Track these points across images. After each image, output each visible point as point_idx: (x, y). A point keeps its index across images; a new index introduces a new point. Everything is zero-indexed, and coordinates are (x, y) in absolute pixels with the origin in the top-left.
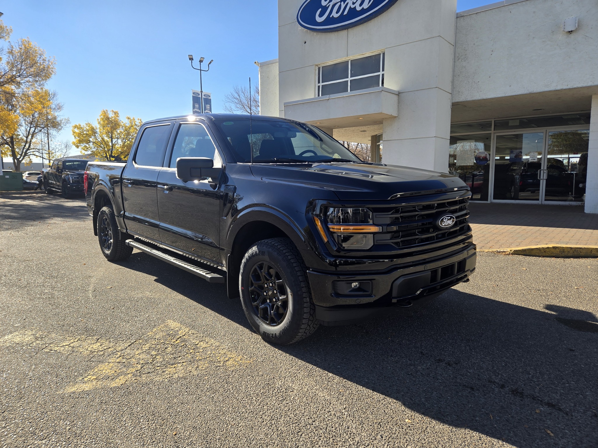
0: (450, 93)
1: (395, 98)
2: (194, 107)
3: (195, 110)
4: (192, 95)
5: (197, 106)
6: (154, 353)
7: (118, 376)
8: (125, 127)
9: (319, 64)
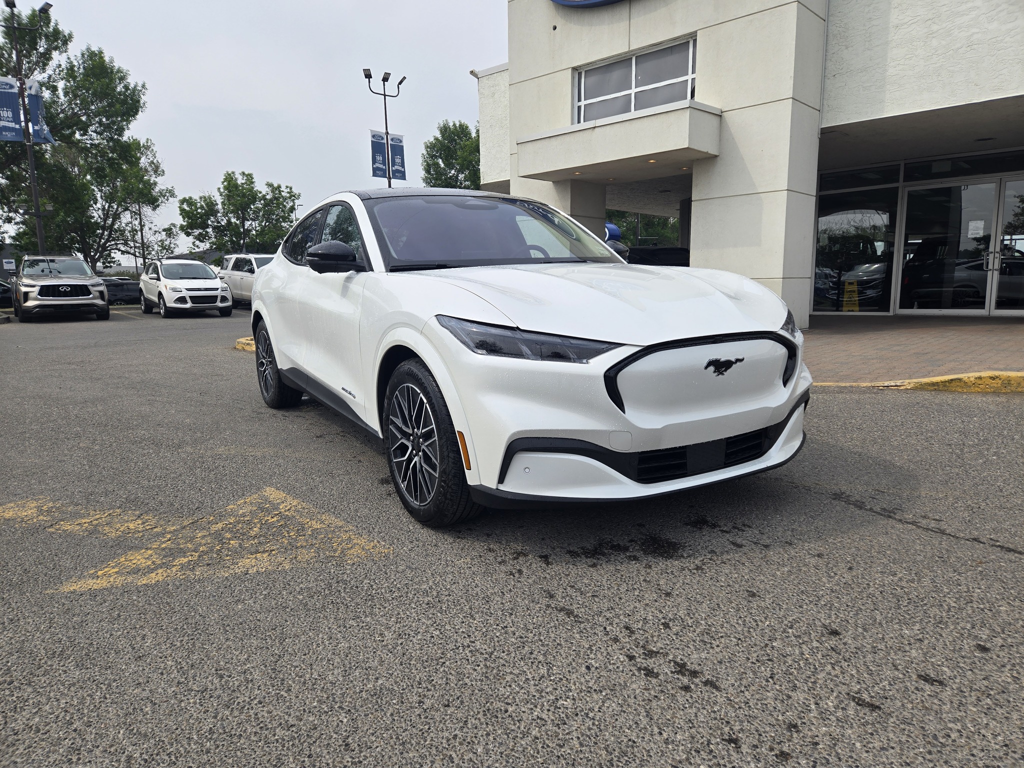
0: (817, 110)
1: (715, 121)
2: (374, 161)
3: (377, 165)
4: (369, 140)
5: (379, 158)
6: (228, 535)
7: (156, 569)
8: (265, 199)
9: (580, 67)
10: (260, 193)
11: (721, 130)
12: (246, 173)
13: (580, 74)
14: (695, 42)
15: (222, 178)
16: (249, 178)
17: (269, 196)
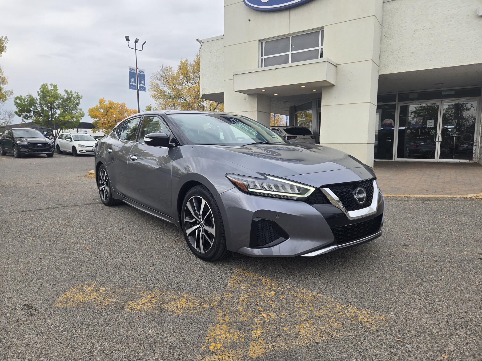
0: (378, 66)
1: (335, 68)
2: (130, 81)
3: (132, 83)
5: (133, 80)
8: (63, 98)
9: (262, 40)
11: (337, 73)
12: (54, 84)
13: (262, 43)
14: (323, 31)
15: (40, 86)
16: (55, 87)
17: (66, 97)
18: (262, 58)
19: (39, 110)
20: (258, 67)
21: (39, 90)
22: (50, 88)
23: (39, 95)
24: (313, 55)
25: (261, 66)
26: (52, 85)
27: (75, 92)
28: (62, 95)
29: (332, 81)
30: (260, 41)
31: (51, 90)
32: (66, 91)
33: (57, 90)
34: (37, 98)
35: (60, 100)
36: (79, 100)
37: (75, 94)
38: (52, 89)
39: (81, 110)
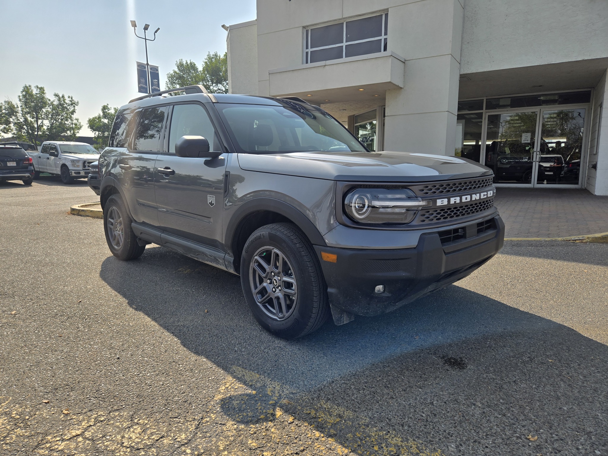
0: (459, 63)
1: (402, 65)
2: (139, 82)
3: (141, 85)
4: (136, 68)
5: (143, 80)
8: (53, 105)
9: (308, 26)
10: (49, 100)
11: (405, 72)
12: (39, 86)
13: (307, 31)
14: (387, 15)
15: (21, 89)
16: (42, 90)
17: (56, 103)
18: (307, 50)
19: (22, 120)
20: (303, 63)
21: (21, 95)
22: (35, 91)
23: (20, 100)
24: (375, 48)
25: (307, 62)
26: (37, 87)
27: (69, 97)
28: (52, 100)
29: (398, 82)
30: (304, 27)
31: (37, 94)
32: (56, 95)
33: (44, 93)
34: (17, 106)
35: (49, 107)
36: (74, 106)
37: (69, 99)
38: (37, 92)
39: (77, 120)
